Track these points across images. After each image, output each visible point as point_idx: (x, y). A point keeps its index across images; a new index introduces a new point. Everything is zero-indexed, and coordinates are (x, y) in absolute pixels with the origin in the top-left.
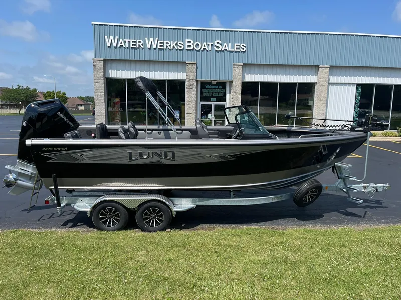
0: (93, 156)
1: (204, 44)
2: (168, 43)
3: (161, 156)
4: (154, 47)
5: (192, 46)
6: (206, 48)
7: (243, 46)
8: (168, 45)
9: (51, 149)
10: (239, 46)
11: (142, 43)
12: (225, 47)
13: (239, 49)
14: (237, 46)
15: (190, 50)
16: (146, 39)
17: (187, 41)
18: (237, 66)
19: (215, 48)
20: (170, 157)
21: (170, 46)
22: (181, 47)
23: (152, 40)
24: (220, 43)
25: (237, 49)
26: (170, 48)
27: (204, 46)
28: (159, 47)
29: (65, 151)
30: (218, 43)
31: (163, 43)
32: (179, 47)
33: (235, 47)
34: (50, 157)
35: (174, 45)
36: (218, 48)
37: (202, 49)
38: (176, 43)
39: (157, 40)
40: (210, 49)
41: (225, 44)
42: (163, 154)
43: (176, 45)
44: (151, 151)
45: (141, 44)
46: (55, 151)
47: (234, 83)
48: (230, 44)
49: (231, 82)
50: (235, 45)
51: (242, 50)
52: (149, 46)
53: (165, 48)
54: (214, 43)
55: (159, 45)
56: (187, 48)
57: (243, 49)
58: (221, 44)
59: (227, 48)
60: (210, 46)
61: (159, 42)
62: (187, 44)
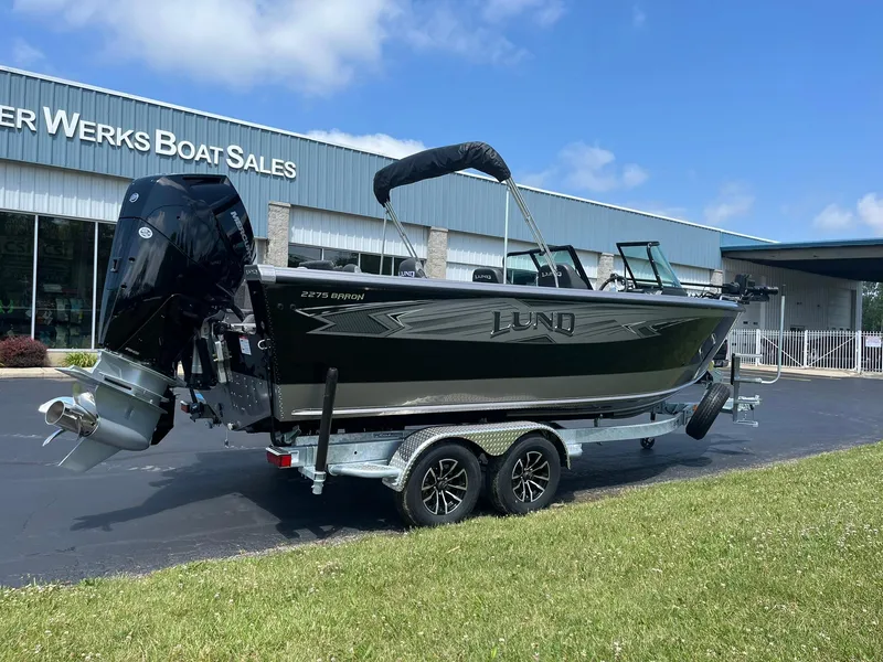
0: (421, 319)
1: (203, 147)
2: (109, 131)
3: (550, 323)
4: (69, 132)
5: (173, 146)
6: (207, 156)
7: (290, 166)
8: (106, 135)
9: (326, 295)
10: (281, 164)
11: (33, 118)
12: (252, 162)
13: (281, 171)
14: (277, 163)
15: (167, 157)
16: (47, 110)
17: (159, 133)
18: (278, 209)
19: (229, 162)
20: (566, 325)
21: (114, 137)
22: (143, 145)
23: (61, 114)
24: (241, 151)
25: (277, 170)
26: (112, 142)
27: (203, 153)
28: (82, 136)
29: (360, 301)
30: (235, 151)
31: (95, 128)
32: (137, 145)
33: (274, 166)
34: (318, 317)
35: (125, 136)
36: (235, 161)
37: (197, 159)
38: (130, 132)
39: (76, 116)
40: (216, 162)
41: (251, 156)
42: (555, 319)
43: (129, 137)
44: (535, 310)
45: (27, 120)
46: (335, 302)
47: (271, 245)
48: (262, 158)
49: (267, 242)
50: (274, 161)
51: (288, 175)
52: (52, 128)
53: (100, 140)
54: (226, 150)
55: (82, 130)
56: (158, 150)
57: (291, 173)
58: (241, 155)
59: (255, 165)
60: (216, 153)
61: (82, 123)
62: (159, 142)
